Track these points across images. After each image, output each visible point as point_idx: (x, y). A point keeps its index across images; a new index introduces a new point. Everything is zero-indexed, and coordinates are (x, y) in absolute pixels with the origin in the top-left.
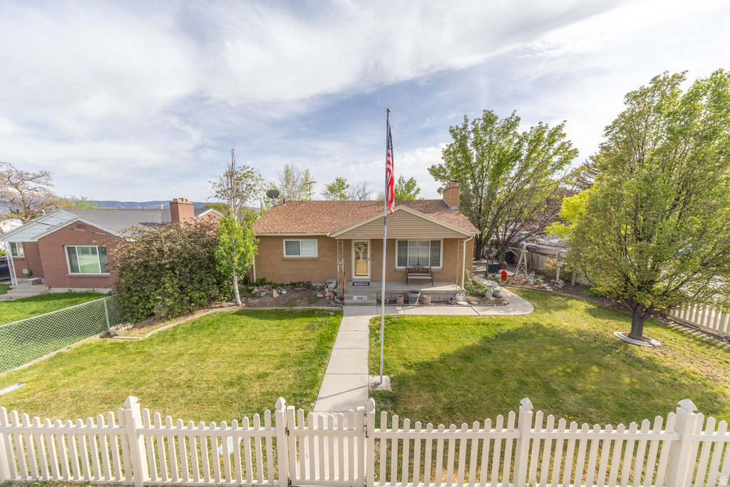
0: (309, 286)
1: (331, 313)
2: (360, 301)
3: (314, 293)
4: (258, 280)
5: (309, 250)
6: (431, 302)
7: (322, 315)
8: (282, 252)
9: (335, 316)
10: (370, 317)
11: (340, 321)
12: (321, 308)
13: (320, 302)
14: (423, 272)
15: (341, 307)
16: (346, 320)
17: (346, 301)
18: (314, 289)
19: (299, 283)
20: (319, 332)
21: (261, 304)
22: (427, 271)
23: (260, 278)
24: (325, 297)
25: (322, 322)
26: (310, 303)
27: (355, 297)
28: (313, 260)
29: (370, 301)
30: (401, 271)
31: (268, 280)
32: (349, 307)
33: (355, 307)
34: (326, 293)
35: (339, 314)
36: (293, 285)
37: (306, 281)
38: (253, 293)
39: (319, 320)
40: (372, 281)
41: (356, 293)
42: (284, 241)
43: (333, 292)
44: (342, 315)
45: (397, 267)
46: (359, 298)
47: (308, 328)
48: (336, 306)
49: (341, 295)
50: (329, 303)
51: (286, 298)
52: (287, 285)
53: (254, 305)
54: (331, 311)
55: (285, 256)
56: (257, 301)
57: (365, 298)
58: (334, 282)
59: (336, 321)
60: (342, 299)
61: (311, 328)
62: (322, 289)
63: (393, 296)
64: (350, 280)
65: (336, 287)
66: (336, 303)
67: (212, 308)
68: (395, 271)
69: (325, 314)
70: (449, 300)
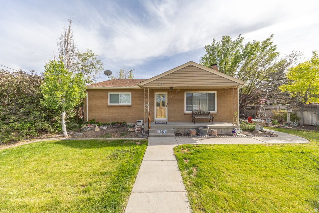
0: (124, 125)
1: (137, 143)
2: (161, 134)
3: (126, 129)
4: (89, 120)
5: (125, 100)
6: (218, 135)
7: (129, 144)
8: (107, 101)
9: (140, 145)
10: (173, 146)
11: (145, 150)
12: (130, 138)
13: (130, 134)
14: (204, 115)
15: (147, 138)
16: (150, 149)
17: (150, 134)
18: (127, 126)
19: (118, 123)
20: (121, 163)
21: (83, 136)
22: (207, 114)
23: (91, 119)
24: (134, 131)
25: (128, 151)
26: (122, 135)
27: (158, 131)
28: (128, 106)
29: (169, 134)
30: (188, 114)
31: (96, 121)
32: (152, 138)
33: (158, 138)
34: (135, 128)
35: (145, 143)
36: (114, 124)
37: (122, 122)
38: (82, 128)
39: (125, 148)
40: (168, 121)
41: (158, 128)
42: (109, 94)
43: (141, 128)
44: (147, 145)
45: (186, 112)
46: (160, 132)
47: (111, 157)
48: (142, 137)
49: (146, 130)
50: (137, 135)
51: (105, 132)
52: (109, 124)
53: (78, 136)
54: (138, 141)
55: (109, 104)
56: (81, 133)
57: (165, 132)
58: (142, 121)
59: (141, 150)
60: (147, 132)
61: (114, 157)
62: (133, 126)
63: (186, 130)
64: (153, 120)
65: (143, 125)
66: (143, 135)
67: (41, 138)
68: (185, 114)
69: (133, 143)
70: (231, 133)
